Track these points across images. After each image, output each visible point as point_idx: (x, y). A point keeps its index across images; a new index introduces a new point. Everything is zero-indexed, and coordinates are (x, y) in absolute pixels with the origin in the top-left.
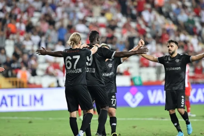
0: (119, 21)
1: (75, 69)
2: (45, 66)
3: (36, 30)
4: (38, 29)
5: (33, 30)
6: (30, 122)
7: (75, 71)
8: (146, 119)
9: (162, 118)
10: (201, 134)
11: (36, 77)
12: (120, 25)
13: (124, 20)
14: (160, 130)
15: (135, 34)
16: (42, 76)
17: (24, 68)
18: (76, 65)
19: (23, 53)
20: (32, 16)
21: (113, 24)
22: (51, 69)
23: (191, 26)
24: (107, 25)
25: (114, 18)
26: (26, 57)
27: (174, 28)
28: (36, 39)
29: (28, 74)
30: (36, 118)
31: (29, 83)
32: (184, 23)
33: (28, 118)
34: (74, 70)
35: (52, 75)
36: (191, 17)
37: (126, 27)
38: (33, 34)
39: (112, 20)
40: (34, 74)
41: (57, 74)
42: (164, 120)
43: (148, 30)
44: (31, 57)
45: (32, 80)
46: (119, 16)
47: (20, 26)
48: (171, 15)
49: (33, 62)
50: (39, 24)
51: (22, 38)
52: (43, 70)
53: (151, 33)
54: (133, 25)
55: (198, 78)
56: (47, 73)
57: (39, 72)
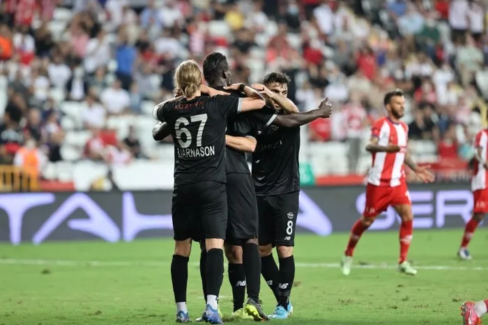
0: (260, 31)
1: (199, 148)
2: (82, 138)
3: (59, 52)
4: (64, 50)
5: (52, 52)
6: (46, 272)
7: (200, 152)
8: (323, 265)
9: (362, 264)
10: (455, 300)
11: (60, 165)
12: (262, 40)
13: (272, 29)
14: (357, 291)
15: (297, 62)
16: (75, 162)
17: (31, 144)
18: (200, 138)
19: (29, 107)
20: (51, 19)
21: (244, 37)
22: (97, 146)
23: (430, 43)
24: (231, 39)
25: (248, 24)
26: (35, 115)
27: (392, 46)
28: (60, 72)
29: (41, 156)
30: (60, 263)
31: (42, 179)
32: (415, 36)
33: (40, 262)
34: (197, 150)
35: (98, 159)
36: (431, 23)
37: (276, 45)
38: (52, 60)
39: (243, 29)
40: (55, 156)
41: (110, 157)
42: (365, 267)
43: (327, 52)
44: (47, 115)
45: (51, 171)
46: (260, 19)
47: (23, 42)
48: (384, 16)
49: (52, 128)
50: (67, 36)
51: (26, 71)
52: (76, 147)
53: (334, 60)
54: (294, 40)
55: (447, 168)
56: (87, 153)
57: (67, 153)
